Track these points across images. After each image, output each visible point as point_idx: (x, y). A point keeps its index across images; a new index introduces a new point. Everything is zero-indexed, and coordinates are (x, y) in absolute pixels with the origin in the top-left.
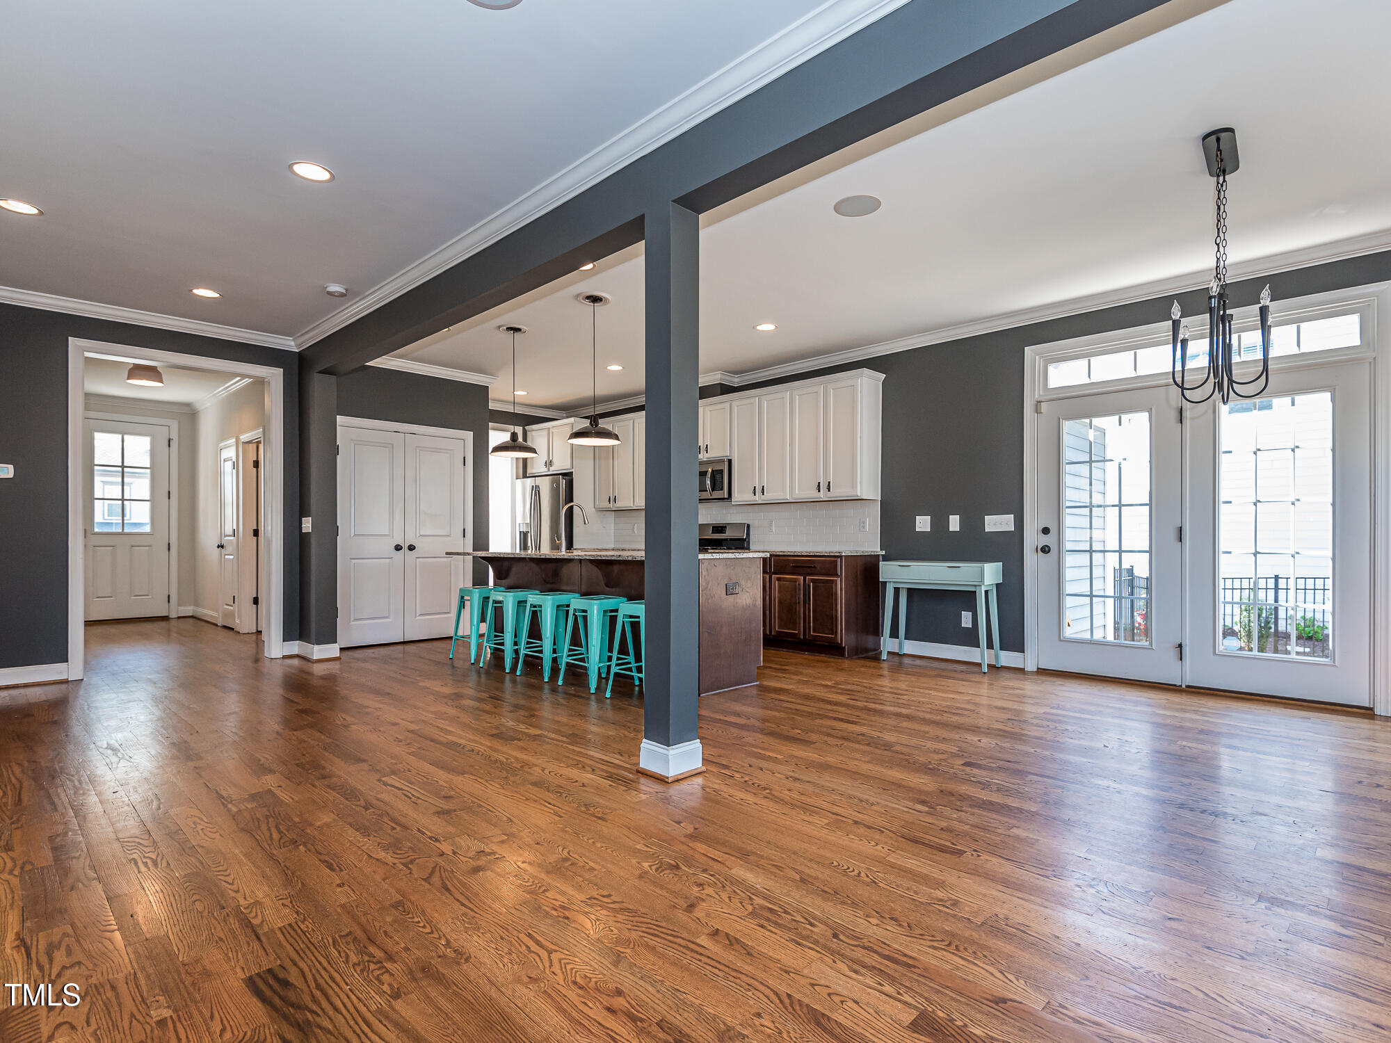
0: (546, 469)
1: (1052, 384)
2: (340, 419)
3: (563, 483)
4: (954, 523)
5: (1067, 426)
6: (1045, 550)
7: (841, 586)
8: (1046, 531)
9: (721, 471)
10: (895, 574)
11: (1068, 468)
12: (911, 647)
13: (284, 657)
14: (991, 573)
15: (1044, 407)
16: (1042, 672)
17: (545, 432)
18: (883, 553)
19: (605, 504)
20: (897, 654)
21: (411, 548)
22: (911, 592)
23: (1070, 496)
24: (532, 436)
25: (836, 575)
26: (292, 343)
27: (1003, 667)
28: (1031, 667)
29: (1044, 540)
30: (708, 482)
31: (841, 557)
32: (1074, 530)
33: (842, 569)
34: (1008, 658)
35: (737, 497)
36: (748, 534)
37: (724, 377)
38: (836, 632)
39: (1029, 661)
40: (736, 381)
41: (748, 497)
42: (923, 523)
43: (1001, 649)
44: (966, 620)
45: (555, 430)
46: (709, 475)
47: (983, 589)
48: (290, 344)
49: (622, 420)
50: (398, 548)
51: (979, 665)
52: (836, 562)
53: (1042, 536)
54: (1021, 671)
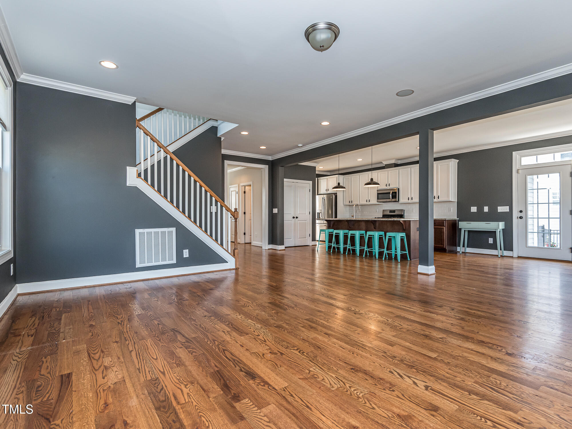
0: (326, 192)
1: (523, 164)
2: (285, 180)
3: (334, 196)
4: (486, 209)
5: (529, 178)
6: (521, 218)
7: (445, 230)
8: (521, 212)
9: (396, 193)
10: (464, 226)
11: (529, 191)
12: (469, 250)
13: (269, 249)
14: (501, 225)
15: (520, 171)
16: (519, 257)
17: (326, 180)
18: (458, 219)
19: (348, 203)
20: (464, 252)
21: (297, 218)
22: (469, 231)
23: (530, 200)
24: (320, 181)
25: (444, 226)
26: (271, 158)
27: (505, 256)
28: (515, 255)
29: (520, 215)
30: (391, 196)
31: (445, 220)
32: (531, 211)
33: (446, 224)
34: (506, 253)
35: (402, 200)
36: (404, 213)
37: (396, 161)
38: (444, 245)
39: (515, 254)
40: (399, 162)
41: (407, 201)
42: (474, 209)
43: (504, 250)
44: (491, 241)
45: (329, 179)
46: (391, 193)
47: (499, 230)
48: (270, 158)
49: (356, 175)
50: (294, 218)
51: (497, 256)
52: (444, 222)
53: (519, 213)
54: (512, 257)
